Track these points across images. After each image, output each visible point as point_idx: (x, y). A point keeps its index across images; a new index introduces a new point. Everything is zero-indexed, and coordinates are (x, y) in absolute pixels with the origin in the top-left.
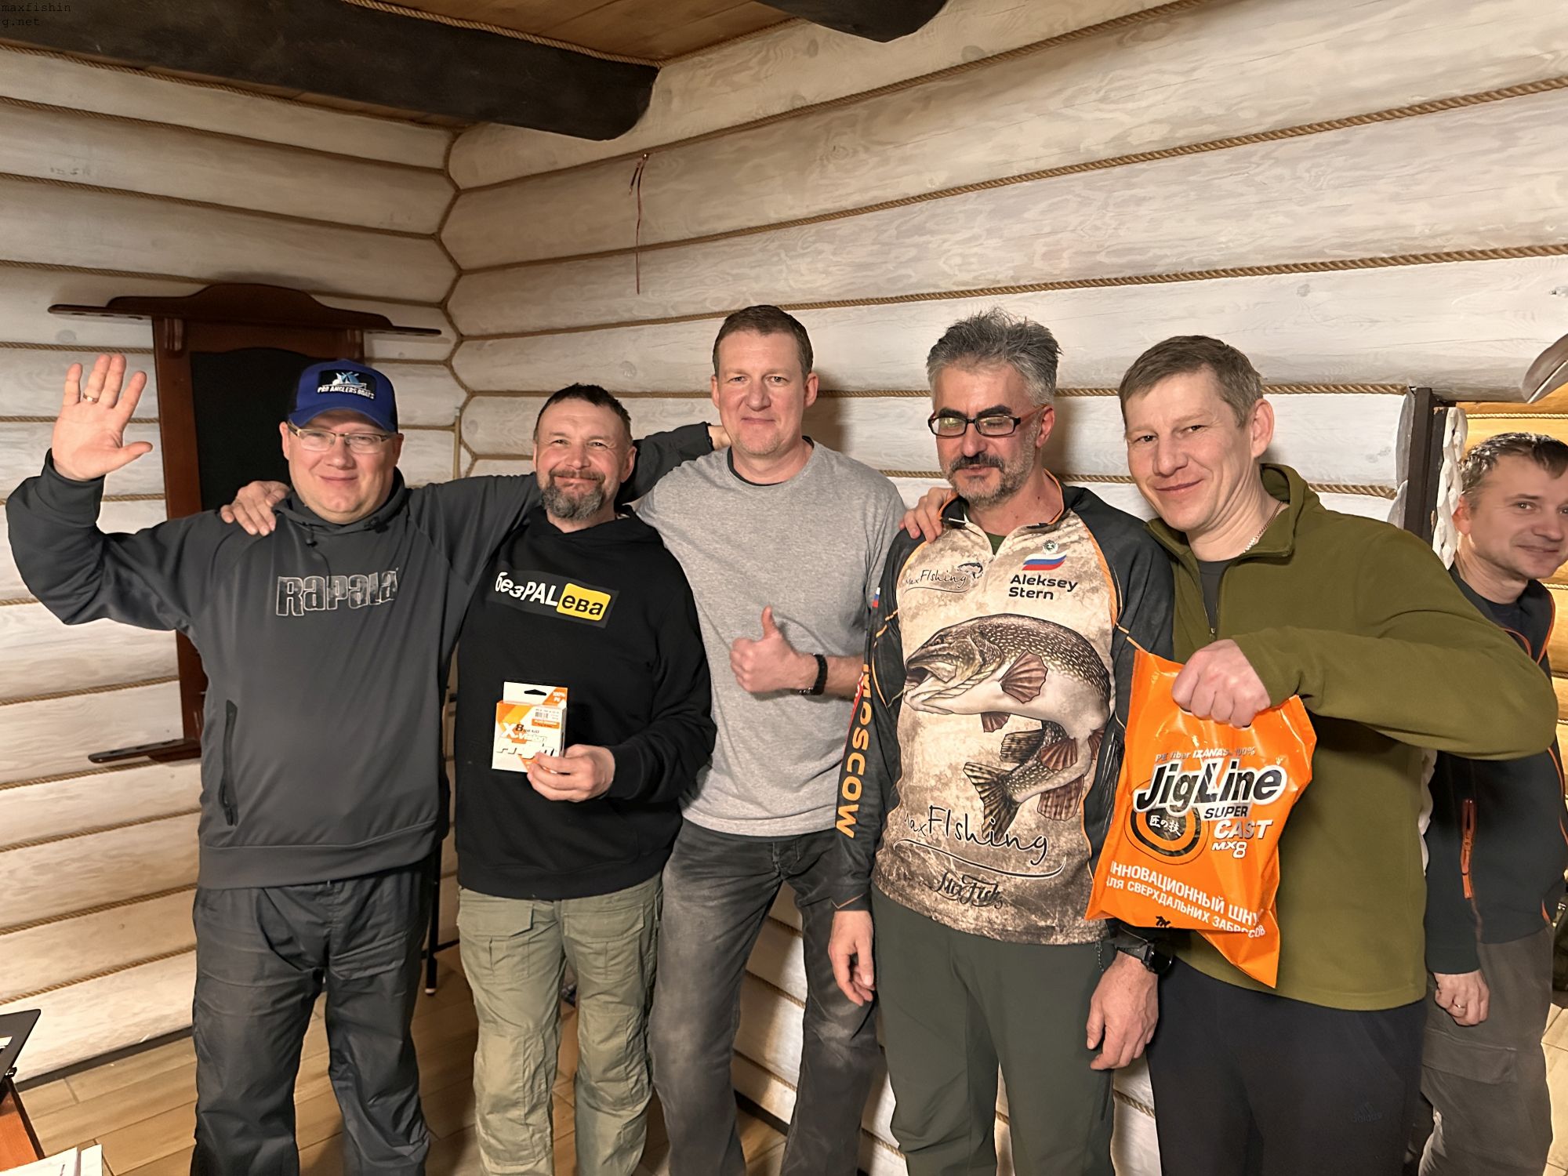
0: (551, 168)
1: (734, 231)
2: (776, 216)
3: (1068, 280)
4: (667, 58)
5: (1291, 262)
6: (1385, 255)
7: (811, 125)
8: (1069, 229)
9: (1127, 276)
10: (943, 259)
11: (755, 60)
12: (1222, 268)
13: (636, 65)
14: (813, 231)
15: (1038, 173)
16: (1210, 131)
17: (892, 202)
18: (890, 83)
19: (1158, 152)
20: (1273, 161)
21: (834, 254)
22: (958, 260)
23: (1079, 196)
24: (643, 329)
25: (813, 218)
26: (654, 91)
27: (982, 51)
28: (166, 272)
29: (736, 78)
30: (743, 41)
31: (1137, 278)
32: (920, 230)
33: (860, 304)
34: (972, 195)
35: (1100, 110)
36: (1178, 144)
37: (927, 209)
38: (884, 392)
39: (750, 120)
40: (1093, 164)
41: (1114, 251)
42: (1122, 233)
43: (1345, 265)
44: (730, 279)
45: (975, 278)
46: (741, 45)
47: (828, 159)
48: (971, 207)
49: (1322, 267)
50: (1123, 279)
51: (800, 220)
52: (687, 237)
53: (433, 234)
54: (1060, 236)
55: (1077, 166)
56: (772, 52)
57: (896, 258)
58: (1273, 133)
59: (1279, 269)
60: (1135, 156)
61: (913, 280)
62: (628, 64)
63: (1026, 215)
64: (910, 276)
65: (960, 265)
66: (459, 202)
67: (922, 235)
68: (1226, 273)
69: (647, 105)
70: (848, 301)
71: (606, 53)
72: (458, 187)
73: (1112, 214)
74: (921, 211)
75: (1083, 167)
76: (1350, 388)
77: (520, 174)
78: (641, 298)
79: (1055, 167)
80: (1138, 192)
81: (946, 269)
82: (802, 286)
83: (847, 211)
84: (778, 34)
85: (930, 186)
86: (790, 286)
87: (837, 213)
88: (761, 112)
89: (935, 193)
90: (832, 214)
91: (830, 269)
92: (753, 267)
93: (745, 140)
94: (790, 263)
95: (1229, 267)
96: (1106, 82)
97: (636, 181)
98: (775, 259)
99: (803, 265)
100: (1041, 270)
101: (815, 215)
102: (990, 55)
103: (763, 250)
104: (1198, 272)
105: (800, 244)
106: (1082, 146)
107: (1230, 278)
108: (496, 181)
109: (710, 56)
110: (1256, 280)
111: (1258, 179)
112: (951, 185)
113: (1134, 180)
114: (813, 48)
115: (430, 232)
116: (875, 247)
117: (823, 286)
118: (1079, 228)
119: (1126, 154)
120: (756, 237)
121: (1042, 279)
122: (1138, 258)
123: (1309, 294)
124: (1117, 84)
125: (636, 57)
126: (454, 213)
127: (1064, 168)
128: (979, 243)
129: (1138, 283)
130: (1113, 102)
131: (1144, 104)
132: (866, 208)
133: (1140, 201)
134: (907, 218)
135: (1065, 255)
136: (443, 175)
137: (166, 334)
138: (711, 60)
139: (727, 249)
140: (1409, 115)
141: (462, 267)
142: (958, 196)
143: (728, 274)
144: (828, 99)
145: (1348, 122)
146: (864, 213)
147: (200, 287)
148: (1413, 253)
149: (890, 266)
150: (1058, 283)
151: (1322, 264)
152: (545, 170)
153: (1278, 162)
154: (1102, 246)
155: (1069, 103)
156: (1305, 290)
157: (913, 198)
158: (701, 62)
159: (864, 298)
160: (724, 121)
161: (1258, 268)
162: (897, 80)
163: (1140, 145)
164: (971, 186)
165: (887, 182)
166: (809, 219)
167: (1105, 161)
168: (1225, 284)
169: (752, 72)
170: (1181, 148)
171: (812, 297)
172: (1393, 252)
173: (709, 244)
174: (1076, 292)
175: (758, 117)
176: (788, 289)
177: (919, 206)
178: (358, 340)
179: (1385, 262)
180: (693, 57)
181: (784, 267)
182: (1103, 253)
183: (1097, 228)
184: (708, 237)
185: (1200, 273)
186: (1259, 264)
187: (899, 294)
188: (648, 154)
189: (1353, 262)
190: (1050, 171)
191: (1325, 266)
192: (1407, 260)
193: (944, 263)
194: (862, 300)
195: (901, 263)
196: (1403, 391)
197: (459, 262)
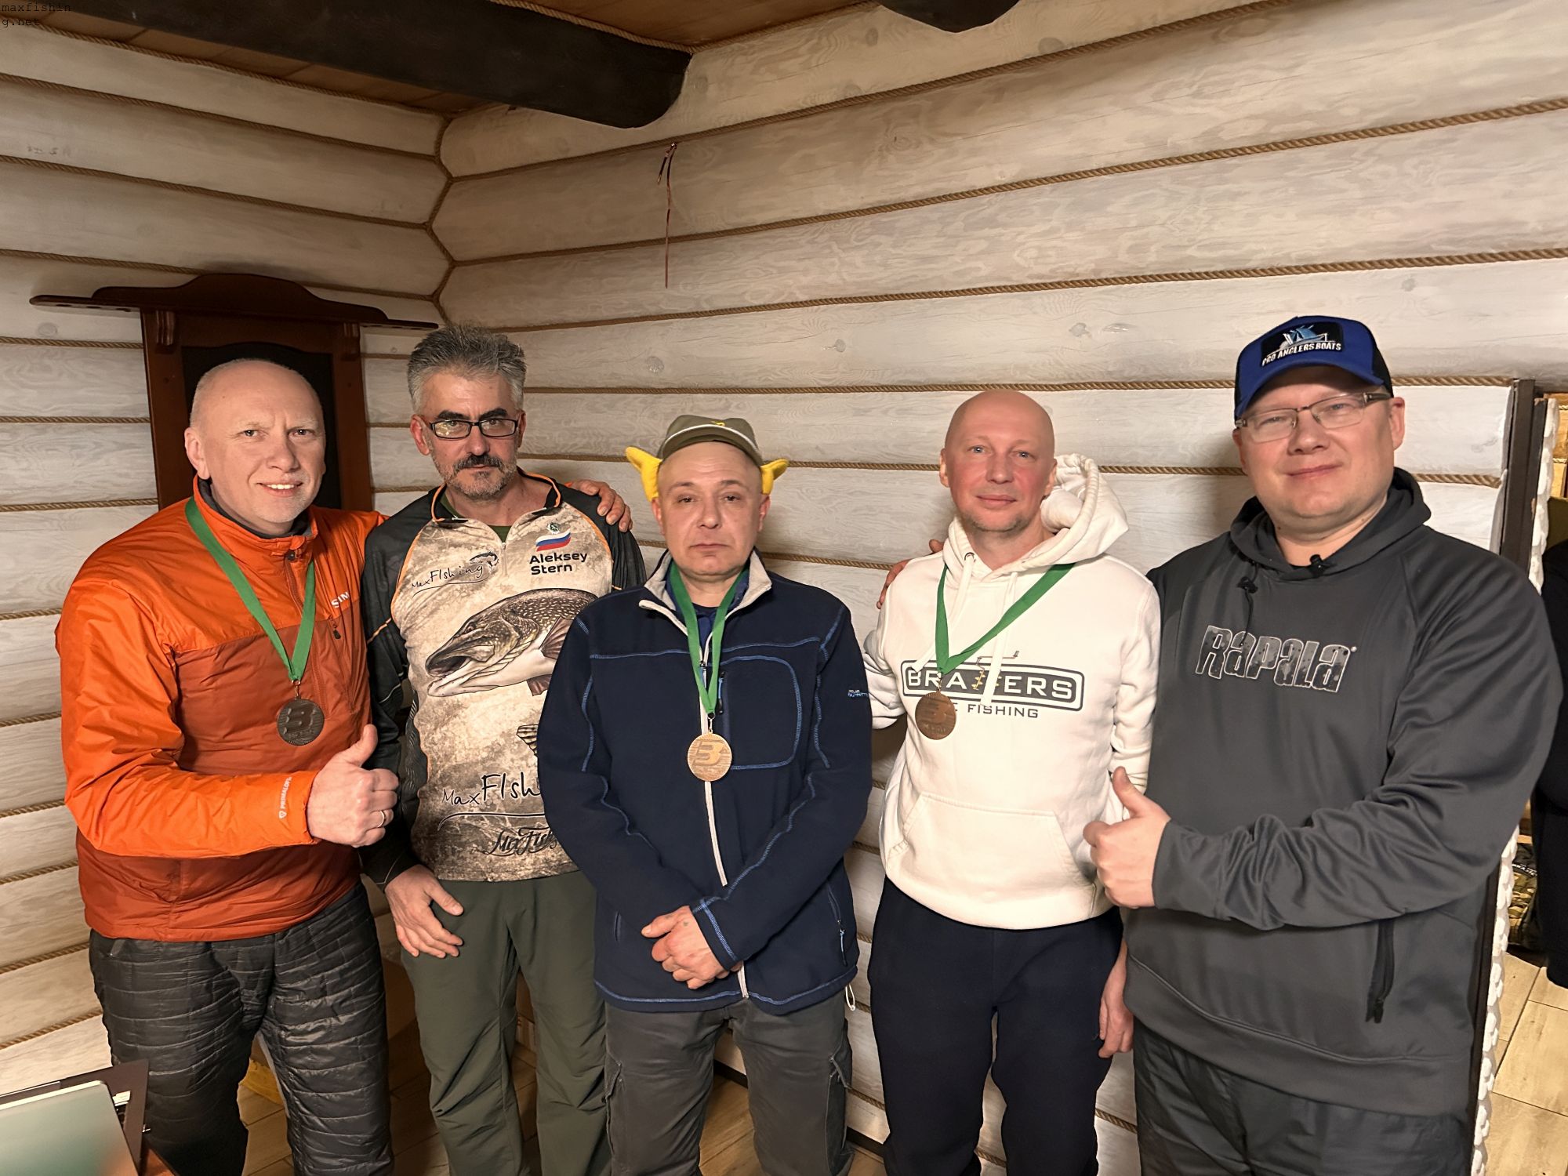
0: (562, 156)
1: (777, 223)
2: (827, 208)
3: (1154, 273)
4: (702, 44)
5: (1394, 257)
6: (1494, 251)
7: (867, 116)
8: (1160, 222)
9: (1219, 269)
10: (1017, 252)
11: (803, 50)
12: (1321, 263)
13: (670, 50)
14: (869, 222)
15: (1118, 167)
16: (1307, 127)
17: (956, 194)
18: (956, 74)
19: (1249, 148)
20: (1376, 158)
21: (894, 246)
22: (1033, 253)
23: (1166, 190)
24: (672, 323)
25: (867, 209)
26: (686, 76)
27: (1060, 42)
28: (152, 262)
29: (783, 66)
30: (788, 29)
31: (1230, 272)
32: (991, 222)
33: (921, 297)
34: (1047, 188)
35: (1193, 105)
36: (1271, 139)
37: (996, 202)
38: (946, 386)
39: (796, 109)
40: (1178, 158)
41: (1205, 246)
42: (1216, 227)
43: (1452, 260)
44: (775, 271)
45: (1052, 271)
46: (787, 32)
47: (888, 150)
48: (1047, 199)
49: (1428, 262)
50: (1214, 273)
51: (852, 212)
52: (722, 229)
53: (424, 224)
54: (1145, 230)
55: (1160, 160)
56: (824, 39)
57: (964, 250)
58: (1372, 130)
59: (1381, 264)
60: (1225, 151)
61: (983, 273)
62: (662, 48)
63: (1109, 209)
64: (979, 269)
65: (1037, 258)
66: (451, 191)
67: (995, 227)
68: (1326, 267)
69: (679, 93)
70: (907, 294)
71: (641, 36)
72: (451, 175)
73: (1205, 209)
74: (990, 204)
75: (1168, 162)
76: (1453, 380)
77: (525, 162)
78: (670, 291)
79: (1138, 161)
80: (1233, 187)
81: (1022, 262)
82: (859, 280)
83: (905, 203)
84: (830, 21)
85: (999, 178)
86: (844, 280)
87: (894, 205)
88: (808, 100)
89: (1004, 185)
90: (888, 206)
91: (890, 262)
92: (800, 260)
93: (791, 130)
94: (843, 255)
95: (1328, 261)
96: (1199, 77)
97: (665, 170)
98: (827, 251)
99: (858, 258)
100: (1126, 262)
101: (869, 207)
102: (1069, 48)
103: (808, 242)
104: (1296, 267)
105: (854, 236)
106: (1169, 141)
107: (1328, 273)
108: (497, 169)
109: (753, 42)
110: (1357, 275)
111: (1362, 175)
112: (1021, 178)
113: (1226, 175)
114: (872, 37)
115: (422, 222)
116: (942, 239)
117: (881, 279)
118: (1169, 222)
119: (1215, 147)
120: (801, 229)
121: (1126, 272)
122: (1231, 252)
123: (1415, 289)
124: (1212, 79)
125: (671, 42)
126: (447, 201)
127: (1147, 162)
128: (1058, 235)
129: (1229, 278)
130: (1205, 97)
131: (1240, 99)
132: (927, 200)
133: (1235, 196)
134: (976, 210)
135: (1153, 249)
136: (435, 163)
137: (158, 327)
138: (753, 46)
139: (767, 240)
140: (1517, 115)
141: (457, 257)
142: (1030, 189)
143: (772, 267)
144: (885, 89)
145: (1454, 120)
146: (925, 204)
147: (191, 278)
148: (1523, 249)
149: (957, 259)
150: (1143, 277)
151: (1428, 259)
152: (554, 158)
153: (1382, 159)
154: (1194, 240)
155: (1158, 97)
156: (1410, 285)
157: (980, 190)
158: (743, 49)
159: (926, 290)
160: (767, 109)
161: (1360, 263)
162: (963, 72)
163: (1232, 140)
164: (1045, 179)
165: (953, 173)
166: (862, 211)
167: (1192, 156)
168: (1324, 279)
169: (800, 60)
170: (1275, 144)
171: (866, 290)
172: (1502, 247)
173: (746, 235)
174: (1162, 286)
175: (805, 106)
176: (841, 282)
177: (985, 199)
178: (355, 334)
179: (1493, 258)
180: (732, 43)
181: (835, 260)
182: (1195, 246)
183: (1187, 222)
184: (748, 228)
185: (1298, 268)
186: (1360, 260)
187: (966, 287)
188: (676, 143)
189: (1460, 258)
190: (1132, 165)
191: (1431, 261)
192: (1516, 256)
193: (1018, 256)
194: (923, 293)
195: (972, 255)
196: (1507, 384)
197: (452, 254)
